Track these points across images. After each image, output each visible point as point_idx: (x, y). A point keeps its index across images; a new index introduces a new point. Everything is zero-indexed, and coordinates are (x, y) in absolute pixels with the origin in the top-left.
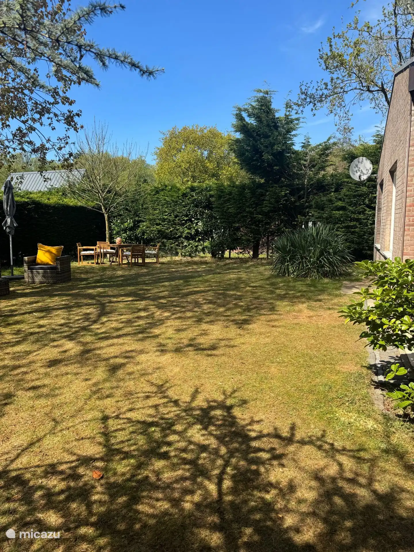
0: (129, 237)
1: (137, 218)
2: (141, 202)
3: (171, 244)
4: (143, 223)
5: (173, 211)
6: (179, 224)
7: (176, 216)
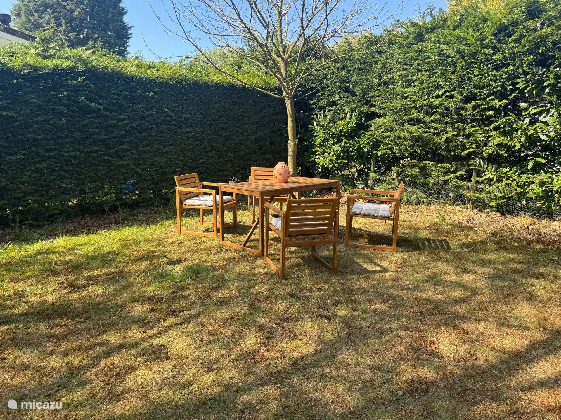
0: (345, 151)
1: (366, 109)
2: (378, 68)
3: (445, 174)
4: (376, 120)
5: (461, 83)
6: (476, 120)
7: (467, 100)
